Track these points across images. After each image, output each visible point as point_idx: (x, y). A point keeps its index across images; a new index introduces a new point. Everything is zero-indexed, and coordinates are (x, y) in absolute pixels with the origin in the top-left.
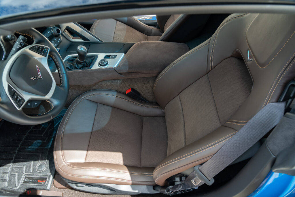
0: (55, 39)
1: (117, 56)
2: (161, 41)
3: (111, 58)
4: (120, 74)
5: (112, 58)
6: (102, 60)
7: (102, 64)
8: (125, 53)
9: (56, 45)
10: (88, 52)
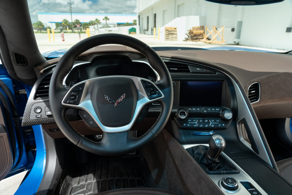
5: (250, 192)
6: (232, 179)
7: (225, 184)
9: (213, 126)
10: (235, 160)
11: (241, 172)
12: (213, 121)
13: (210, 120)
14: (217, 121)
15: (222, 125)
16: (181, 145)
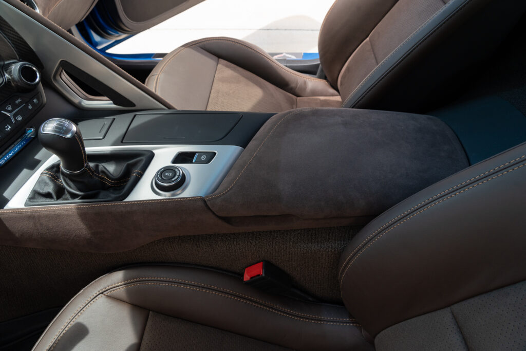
0: (19, 100)
1: (215, 154)
2: (352, 108)
3: (196, 162)
4: (227, 220)
5: (199, 162)
6: (166, 169)
7: (166, 184)
8: (244, 145)
9: (20, 118)
10: (124, 142)
11: (154, 151)
12: (10, 109)
13: (2, 112)
14: (17, 102)
15: (33, 104)
16: (5, 208)
